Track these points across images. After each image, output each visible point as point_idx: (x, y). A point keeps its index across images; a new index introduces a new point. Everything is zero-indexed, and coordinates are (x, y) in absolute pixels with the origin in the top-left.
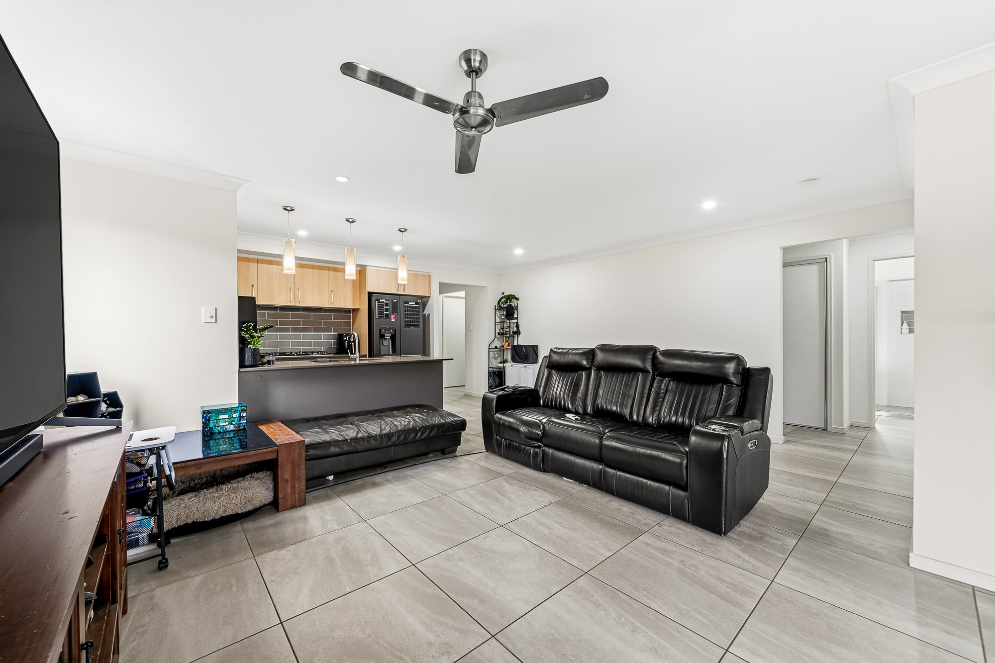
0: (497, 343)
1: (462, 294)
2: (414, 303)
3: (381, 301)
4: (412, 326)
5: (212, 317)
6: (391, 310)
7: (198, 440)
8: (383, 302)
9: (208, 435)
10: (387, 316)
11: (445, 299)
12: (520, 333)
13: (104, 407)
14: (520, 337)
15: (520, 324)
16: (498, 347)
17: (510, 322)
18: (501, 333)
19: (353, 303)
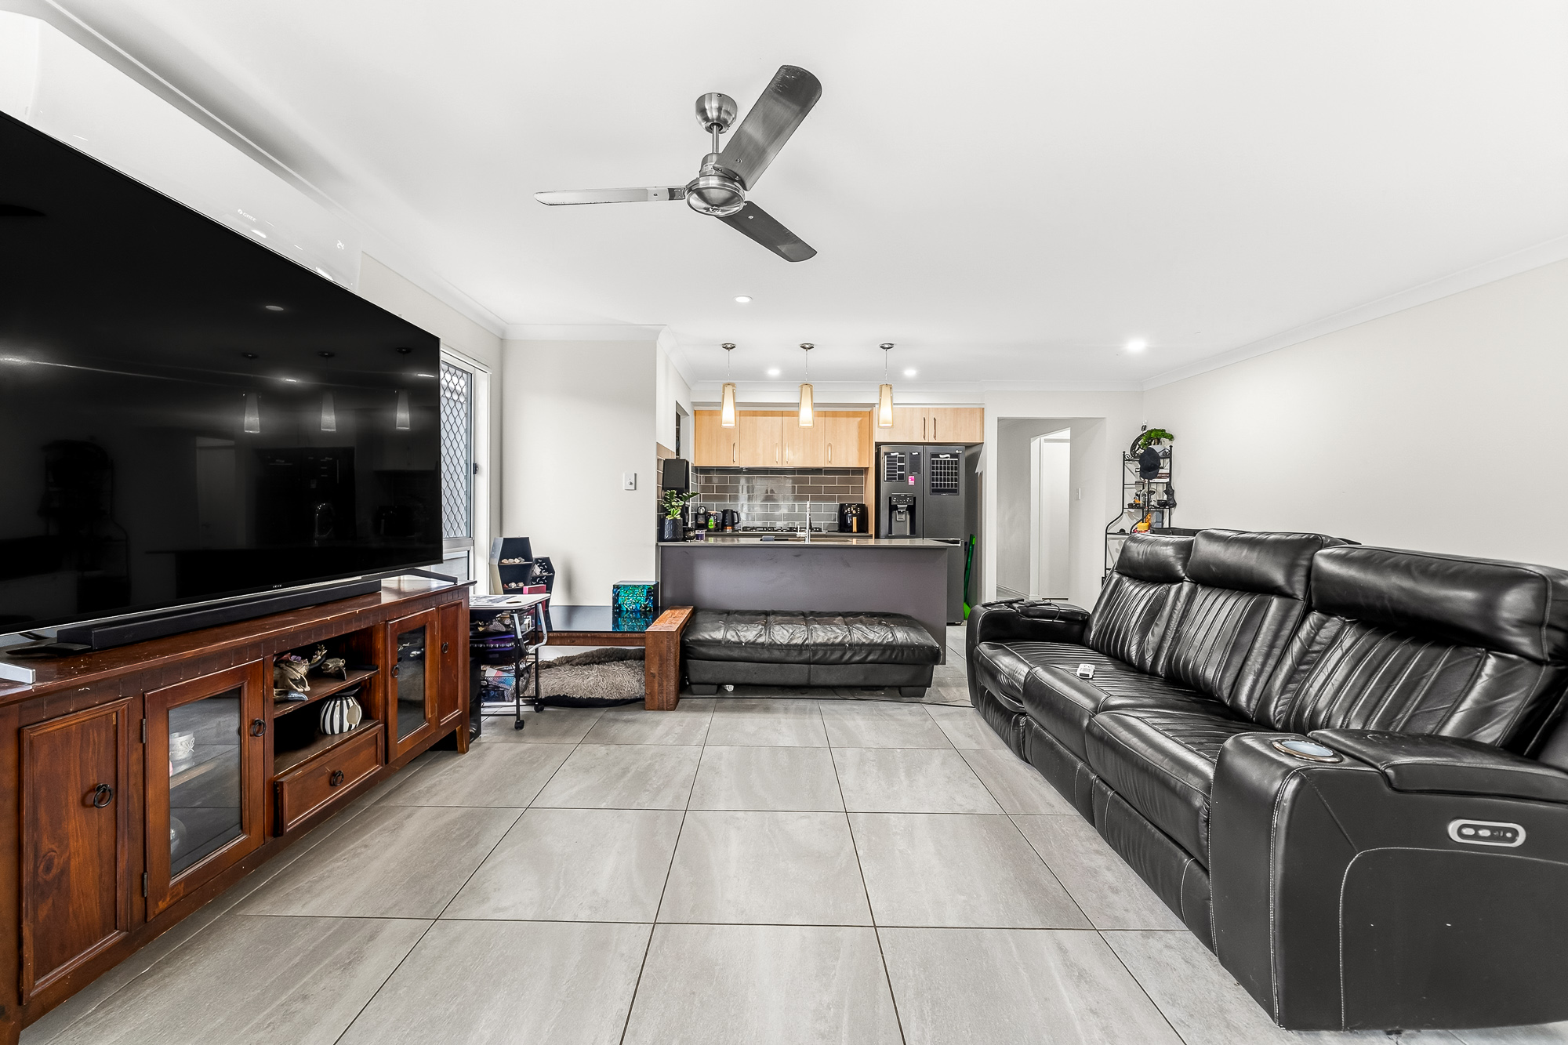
0: (1126, 523)
1: (1066, 434)
2: (949, 456)
3: (892, 454)
4: (945, 492)
5: (631, 484)
6: (908, 468)
7: (609, 616)
8: (895, 457)
9: (618, 611)
10: (901, 477)
11: (1045, 445)
12: (1174, 505)
13: (537, 570)
14: (1176, 512)
15: (1174, 486)
16: (1128, 531)
17: (1149, 483)
18: (1136, 505)
19: (860, 460)
